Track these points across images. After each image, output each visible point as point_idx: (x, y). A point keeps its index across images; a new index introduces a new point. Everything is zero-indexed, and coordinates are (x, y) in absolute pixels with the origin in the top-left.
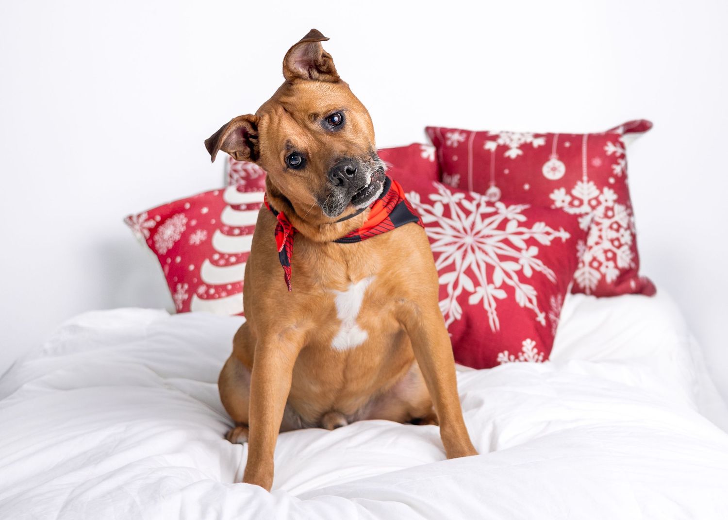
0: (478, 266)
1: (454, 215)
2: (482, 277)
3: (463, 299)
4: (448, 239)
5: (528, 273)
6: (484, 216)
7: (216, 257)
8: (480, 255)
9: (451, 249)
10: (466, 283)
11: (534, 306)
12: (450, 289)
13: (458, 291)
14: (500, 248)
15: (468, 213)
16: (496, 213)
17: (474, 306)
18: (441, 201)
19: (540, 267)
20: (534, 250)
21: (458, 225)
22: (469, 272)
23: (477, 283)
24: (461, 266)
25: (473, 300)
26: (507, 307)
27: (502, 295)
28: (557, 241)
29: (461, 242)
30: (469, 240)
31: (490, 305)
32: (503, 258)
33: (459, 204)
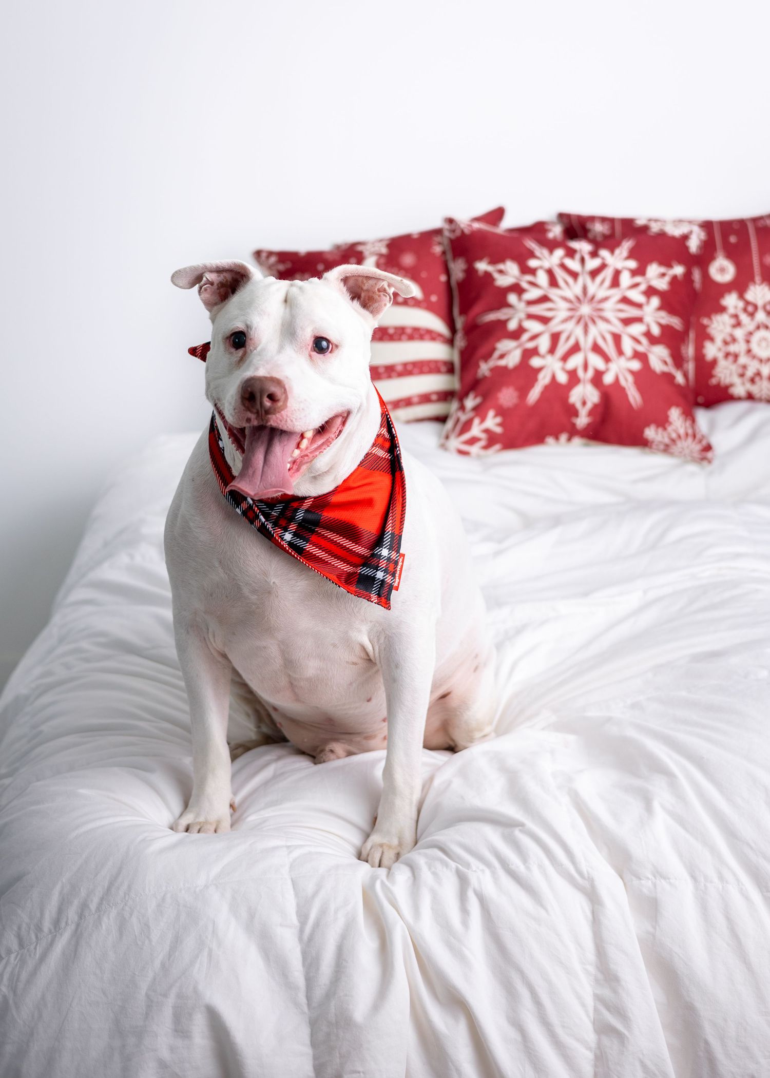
0: (604, 339)
1: (561, 282)
2: (610, 349)
3: (597, 379)
4: (563, 314)
5: (656, 331)
6: (594, 273)
8: (602, 326)
9: (570, 325)
10: (596, 362)
11: (671, 369)
12: (580, 373)
13: (590, 373)
14: (621, 311)
15: (575, 275)
16: (603, 266)
17: (611, 386)
18: (541, 267)
19: (666, 319)
20: (655, 301)
21: (569, 294)
22: (596, 349)
23: (607, 359)
24: (586, 344)
25: (608, 379)
26: (644, 377)
27: (636, 365)
28: (674, 280)
29: (578, 314)
30: (585, 310)
31: (626, 380)
32: (627, 322)
33: (563, 266)
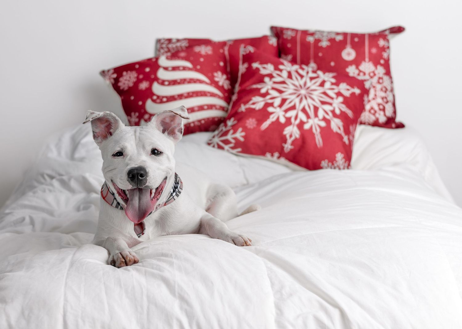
0: (309, 107)
1: (294, 77)
2: (311, 113)
3: (301, 125)
4: (291, 91)
5: (338, 112)
6: (312, 79)
7: (155, 98)
8: (310, 101)
9: (293, 97)
10: (302, 117)
11: (341, 132)
12: (293, 120)
13: (298, 122)
14: (321, 97)
15: (302, 77)
16: (318, 77)
17: (307, 131)
18: (286, 70)
19: (344, 108)
20: (341, 99)
21: (297, 83)
22: (304, 110)
23: (308, 117)
24: (299, 107)
25: (307, 127)
26: (326, 131)
27: (323, 124)
28: (353, 94)
29: (299, 93)
30: (303, 92)
31: (316, 130)
32: (323, 103)
33: (297, 72)
